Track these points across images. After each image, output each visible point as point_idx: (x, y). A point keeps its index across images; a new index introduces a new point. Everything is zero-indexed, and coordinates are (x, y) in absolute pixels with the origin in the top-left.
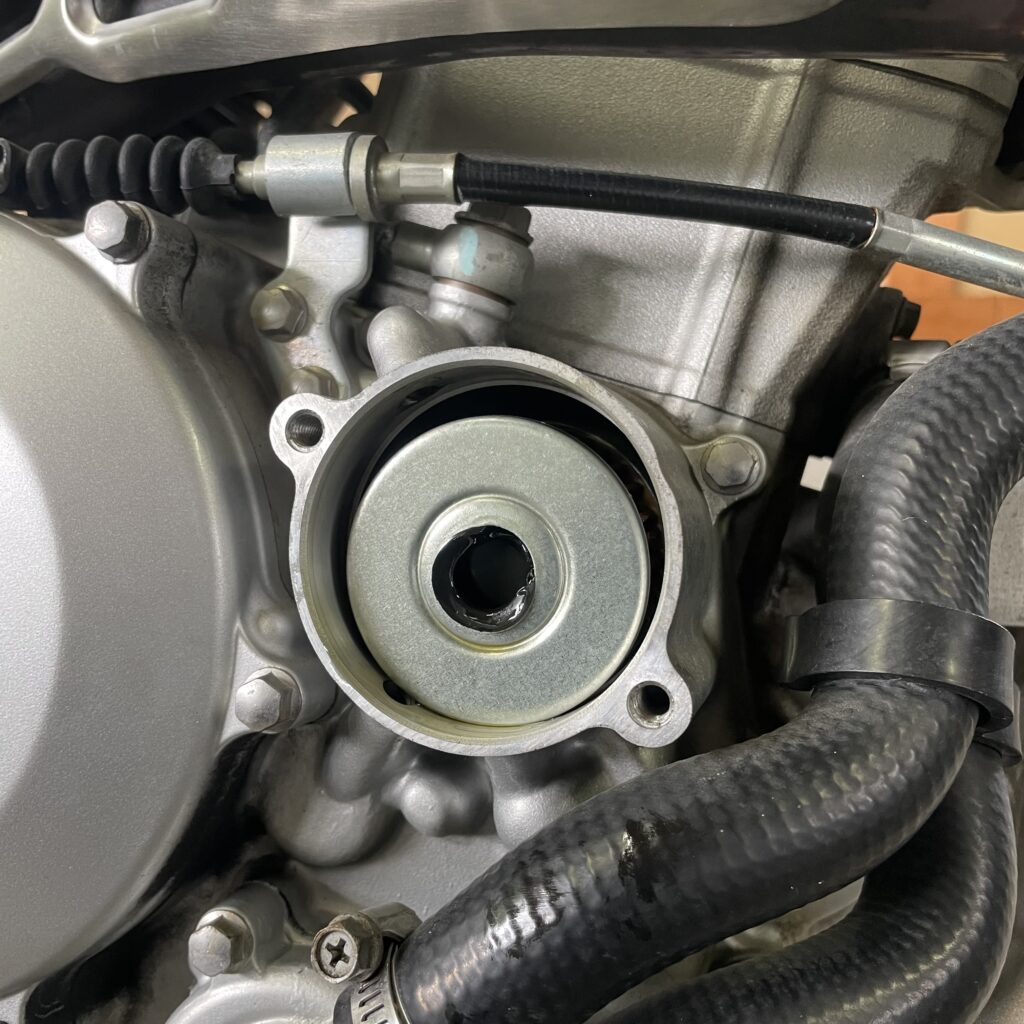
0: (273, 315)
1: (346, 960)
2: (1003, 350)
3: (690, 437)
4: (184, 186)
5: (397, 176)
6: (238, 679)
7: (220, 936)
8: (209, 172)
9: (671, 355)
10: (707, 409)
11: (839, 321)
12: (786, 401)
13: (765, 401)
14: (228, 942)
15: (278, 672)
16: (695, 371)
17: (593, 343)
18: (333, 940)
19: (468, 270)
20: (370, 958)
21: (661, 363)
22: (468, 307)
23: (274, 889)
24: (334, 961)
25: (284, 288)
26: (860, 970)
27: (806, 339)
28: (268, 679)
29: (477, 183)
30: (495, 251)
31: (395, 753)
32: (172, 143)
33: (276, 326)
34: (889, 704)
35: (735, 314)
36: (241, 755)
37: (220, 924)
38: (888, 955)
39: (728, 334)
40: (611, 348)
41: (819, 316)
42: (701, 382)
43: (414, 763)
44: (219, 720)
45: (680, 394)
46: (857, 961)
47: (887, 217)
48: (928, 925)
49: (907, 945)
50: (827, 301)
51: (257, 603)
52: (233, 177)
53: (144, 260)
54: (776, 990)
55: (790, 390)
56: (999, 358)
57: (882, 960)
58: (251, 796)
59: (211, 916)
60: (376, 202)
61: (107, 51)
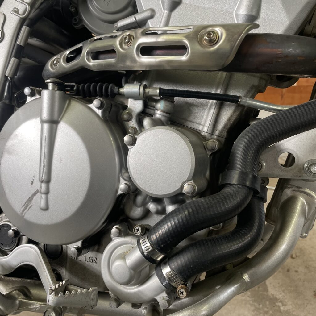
0: (125, 117)
1: (139, 231)
2: (261, 125)
3: (206, 140)
4: (109, 93)
5: (149, 92)
6: (120, 184)
7: (117, 230)
8: (114, 91)
9: (202, 123)
10: (209, 134)
11: (236, 116)
12: (225, 132)
13: (221, 132)
14: (118, 231)
15: (127, 183)
16: (207, 127)
17: (188, 121)
18: (137, 228)
19: (162, 108)
20: (143, 231)
21: (201, 125)
22: (162, 115)
23: (126, 223)
24: (137, 232)
25: (127, 112)
26: (231, 237)
27: (229, 120)
28: (126, 184)
29: (163, 93)
30: (167, 105)
31: (148, 198)
32: (107, 85)
33: (126, 119)
34: (234, 189)
35: (215, 115)
36: (120, 198)
37: (117, 228)
38: (236, 235)
39: (213, 119)
40: (191, 121)
41: (232, 115)
42: (208, 129)
43: (151, 200)
44: (117, 191)
45: (204, 131)
46: (231, 236)
47: (242, 98)
48: (245, 231)
49: (240, 234)
50: (233, 113)
51: (123, 171)
52: (118, 92)
53: (103, 109)
54: (215, 240)
55: (226, 130)
56: (260, 126)
57: (235, 236)
58: (122, 206)
59: (115, 227)
60: (145, 96)
61: (94, 66)
